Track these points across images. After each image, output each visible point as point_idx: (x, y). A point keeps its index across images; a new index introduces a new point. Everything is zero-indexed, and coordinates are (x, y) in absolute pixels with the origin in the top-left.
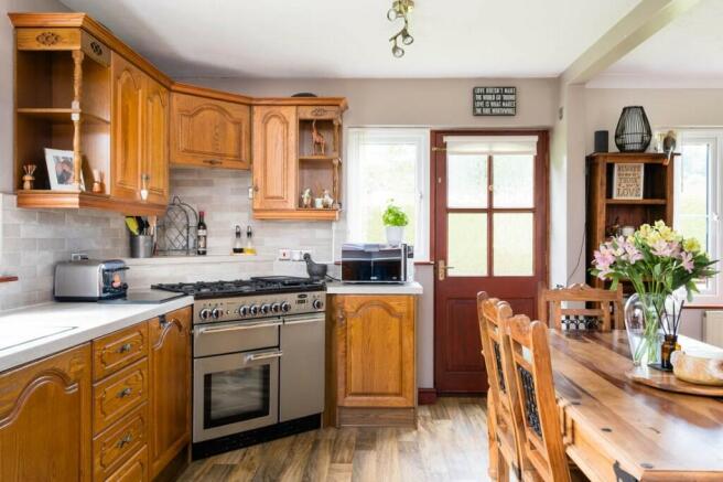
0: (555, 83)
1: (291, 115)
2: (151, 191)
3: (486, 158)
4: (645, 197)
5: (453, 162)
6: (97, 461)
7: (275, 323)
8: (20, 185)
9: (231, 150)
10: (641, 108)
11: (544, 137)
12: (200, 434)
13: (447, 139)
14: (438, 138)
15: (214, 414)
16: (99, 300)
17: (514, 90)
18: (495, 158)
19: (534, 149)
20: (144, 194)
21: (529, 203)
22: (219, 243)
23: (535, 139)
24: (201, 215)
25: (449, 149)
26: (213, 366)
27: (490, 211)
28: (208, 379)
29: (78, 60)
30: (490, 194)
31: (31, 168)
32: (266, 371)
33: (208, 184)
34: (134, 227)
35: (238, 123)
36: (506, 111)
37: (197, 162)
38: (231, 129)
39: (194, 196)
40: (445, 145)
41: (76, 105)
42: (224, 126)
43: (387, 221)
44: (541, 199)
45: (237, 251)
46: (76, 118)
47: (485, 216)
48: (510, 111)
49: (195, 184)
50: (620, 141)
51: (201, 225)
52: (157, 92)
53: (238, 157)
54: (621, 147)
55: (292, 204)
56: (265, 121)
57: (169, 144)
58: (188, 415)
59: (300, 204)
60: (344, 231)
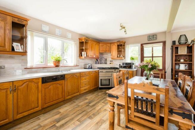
0: (165, 33)
1: (116, 44)
2: (96, 56)
3: (152, 48)
4: (187, 53)
5: (145, 49)
6: (81, 85)
7: (111, 73)
8: (80, 56)
9: (108, 50)
10: (185, 35)
11: (164, 43)
12: (100, 86)
13: (143, 45)
14: (142, 45)
15: (102, 84)
16: (88, 69)
17: (156, 35)
18: (154, 48)
19: (162, 45)
20: (94, 56)
21: (161, 55)
22: (108, 62)
23: (162, 43)
24: (106, 59)
25: (144, 47)
26: (102, 78)
27: (153, 57)
28: (101, 79)
29: (84, 42)
30: (153, 54)
31: (81, 54)
32: (109, 79)
33: (107, 54)
34: (96, 60)
35: (109, 46)
36: (154, 39)
37: (103, 52)
38: (108, 47)
39: (105, 56)
40: (143, 46)
41: (84, 47)
42: (107, 47)
43: (131, 59)
44: (164, 55)
45: (110, 63)
46: (84, 49)
47: (152, 58)
48: (155, 39)
49: (105, 54)
50: (179, 42)
51: (106, 60)
52: (97, 44)
53: (109, 51)
54: (180, 43)
55: (116, 57)
56: (113, 45)
57: (99, 50)
58: (98, 84)
59: (118, 57)
60: (125, 61)
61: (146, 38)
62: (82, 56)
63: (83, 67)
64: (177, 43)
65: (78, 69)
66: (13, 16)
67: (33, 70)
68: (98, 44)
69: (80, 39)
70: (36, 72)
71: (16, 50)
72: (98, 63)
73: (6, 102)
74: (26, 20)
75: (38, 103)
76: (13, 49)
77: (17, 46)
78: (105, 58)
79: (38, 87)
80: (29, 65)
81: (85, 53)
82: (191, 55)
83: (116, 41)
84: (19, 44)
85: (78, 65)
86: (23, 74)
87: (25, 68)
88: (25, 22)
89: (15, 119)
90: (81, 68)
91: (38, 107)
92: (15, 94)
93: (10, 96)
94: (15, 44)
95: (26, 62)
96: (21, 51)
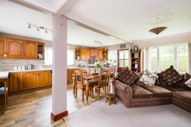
3: (123, 53)
4: (138, 57)
8: (75, 59)
10: (137, 46)
16: (81, 67)
17: (125, 45)
25: (119, 52)
27: (124, 59)
29: (78, 50)
34: (89, 61)
36: (124, 47)
41: (78, 54)
42: (96, 53)
52: (88, 51)
53: (97, 55)
54: (135, 50)
56: (100, 51)
57: (90, 55)
59: (102, 59)
60: (108, 62)
61: (119, 47)
62: (77, 59)
63: (78, 66)
64: (133, 51)
65: (75, 67)
66: (38, 43)
67: (48, 67)
68: (90, 51)
69: (76, 48)
70: (49, 68)
71: (39, 58)
72: (90, 64)
73: (36, 79)
74: (44, 43)
75: (49, 82)
76: (38, 57)
77: (40, 55)
78: (96, 60)
79: (49, 75)
80: (45, 65)
81: (79, 57)
82: (140, 58)
83: (102, 48)
84: (41, 55)
85: (74, 64)
86: (42, 69)
87: (44, 66)
88: (43, 44)
89: (39, 87)
90: (77, 67)
91: (49, 84)
92: (39, 76)
93: (37, 77)
94: (39, 55)
95: (44, 63)
96: (42, 58)
